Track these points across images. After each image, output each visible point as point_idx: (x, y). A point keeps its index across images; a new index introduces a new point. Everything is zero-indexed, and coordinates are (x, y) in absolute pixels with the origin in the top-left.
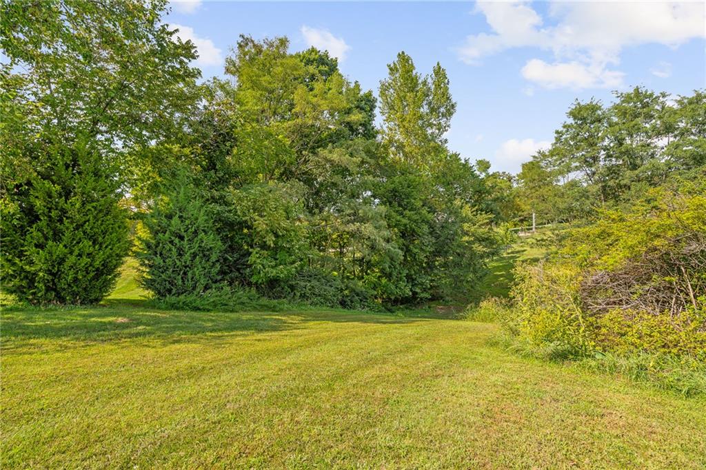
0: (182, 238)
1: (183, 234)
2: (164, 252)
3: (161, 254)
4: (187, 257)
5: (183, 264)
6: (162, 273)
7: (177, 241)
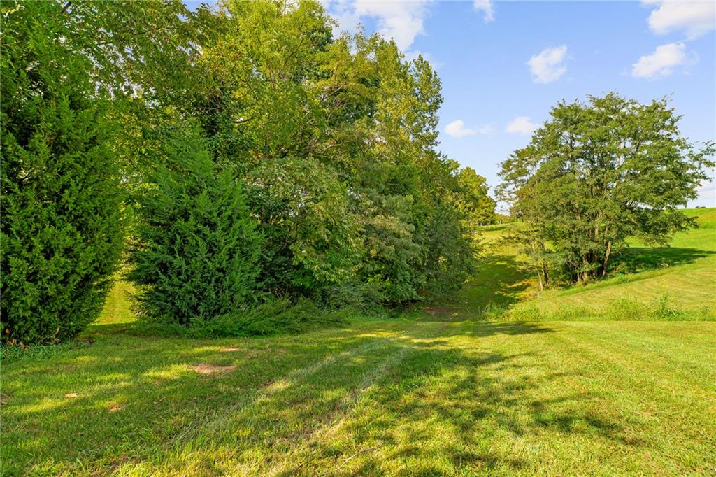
0: (213, 226)
1: (215, 219)
2: (186, 248)
3: (181, 251)
4: (223, 255)
5: (218, 266)
6: (185, 281)
7: (206, 230)
